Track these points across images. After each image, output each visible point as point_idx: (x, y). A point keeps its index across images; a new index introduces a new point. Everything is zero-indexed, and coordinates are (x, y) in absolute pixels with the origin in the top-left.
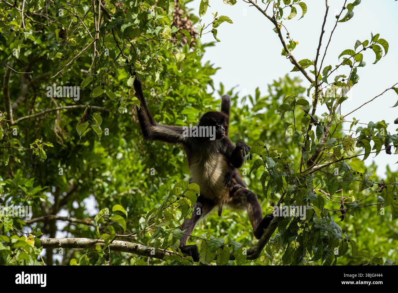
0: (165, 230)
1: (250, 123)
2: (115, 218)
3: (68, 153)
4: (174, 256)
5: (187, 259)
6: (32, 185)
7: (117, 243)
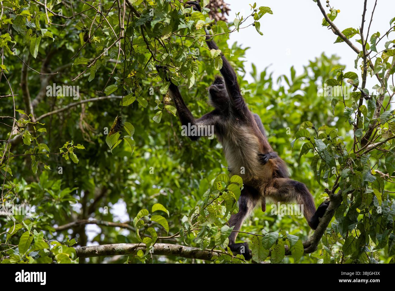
0: (211, 228)
1: (288, 105)
2: (156, 219)
3: (97, 152)
4: (223, 256)
5: (238, 258)
6: (59, 187)
7: (159, 246)
